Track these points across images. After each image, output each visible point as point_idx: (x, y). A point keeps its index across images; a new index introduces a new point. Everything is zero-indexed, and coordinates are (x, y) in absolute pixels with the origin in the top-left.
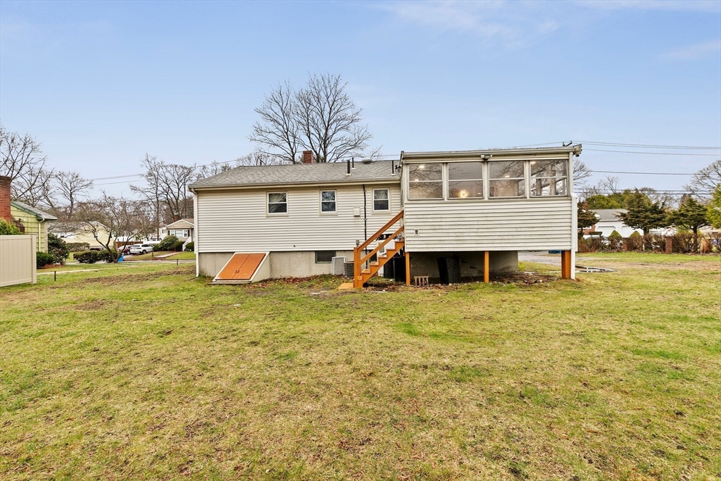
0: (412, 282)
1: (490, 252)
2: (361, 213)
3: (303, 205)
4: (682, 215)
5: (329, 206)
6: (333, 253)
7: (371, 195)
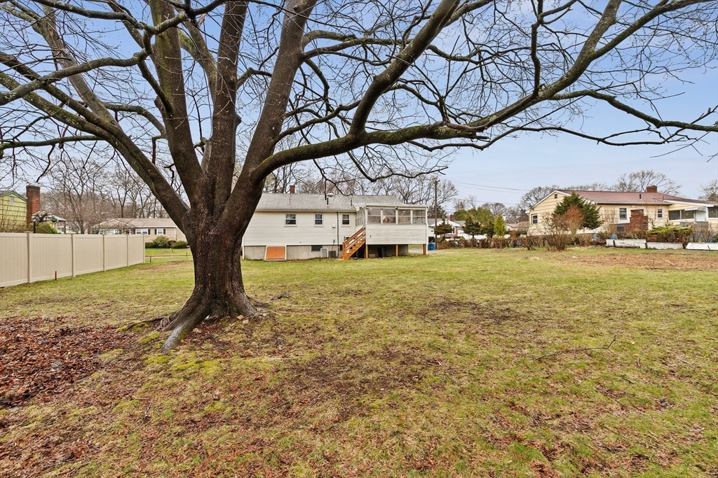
0: (369, 257)
1: (399, 245)
2: (335, 225)
3: (305, 221)
4: (486, 229)
5: (319, 222)
6: (321, 246)
7: (341, 217)
